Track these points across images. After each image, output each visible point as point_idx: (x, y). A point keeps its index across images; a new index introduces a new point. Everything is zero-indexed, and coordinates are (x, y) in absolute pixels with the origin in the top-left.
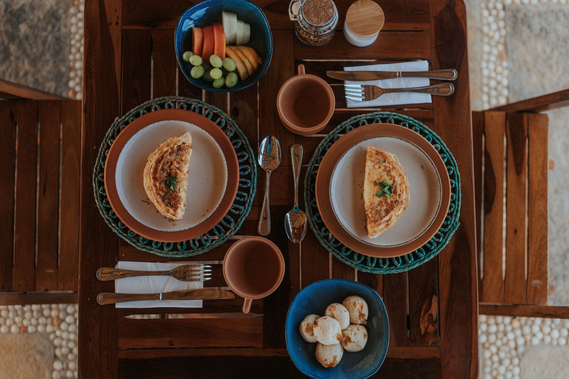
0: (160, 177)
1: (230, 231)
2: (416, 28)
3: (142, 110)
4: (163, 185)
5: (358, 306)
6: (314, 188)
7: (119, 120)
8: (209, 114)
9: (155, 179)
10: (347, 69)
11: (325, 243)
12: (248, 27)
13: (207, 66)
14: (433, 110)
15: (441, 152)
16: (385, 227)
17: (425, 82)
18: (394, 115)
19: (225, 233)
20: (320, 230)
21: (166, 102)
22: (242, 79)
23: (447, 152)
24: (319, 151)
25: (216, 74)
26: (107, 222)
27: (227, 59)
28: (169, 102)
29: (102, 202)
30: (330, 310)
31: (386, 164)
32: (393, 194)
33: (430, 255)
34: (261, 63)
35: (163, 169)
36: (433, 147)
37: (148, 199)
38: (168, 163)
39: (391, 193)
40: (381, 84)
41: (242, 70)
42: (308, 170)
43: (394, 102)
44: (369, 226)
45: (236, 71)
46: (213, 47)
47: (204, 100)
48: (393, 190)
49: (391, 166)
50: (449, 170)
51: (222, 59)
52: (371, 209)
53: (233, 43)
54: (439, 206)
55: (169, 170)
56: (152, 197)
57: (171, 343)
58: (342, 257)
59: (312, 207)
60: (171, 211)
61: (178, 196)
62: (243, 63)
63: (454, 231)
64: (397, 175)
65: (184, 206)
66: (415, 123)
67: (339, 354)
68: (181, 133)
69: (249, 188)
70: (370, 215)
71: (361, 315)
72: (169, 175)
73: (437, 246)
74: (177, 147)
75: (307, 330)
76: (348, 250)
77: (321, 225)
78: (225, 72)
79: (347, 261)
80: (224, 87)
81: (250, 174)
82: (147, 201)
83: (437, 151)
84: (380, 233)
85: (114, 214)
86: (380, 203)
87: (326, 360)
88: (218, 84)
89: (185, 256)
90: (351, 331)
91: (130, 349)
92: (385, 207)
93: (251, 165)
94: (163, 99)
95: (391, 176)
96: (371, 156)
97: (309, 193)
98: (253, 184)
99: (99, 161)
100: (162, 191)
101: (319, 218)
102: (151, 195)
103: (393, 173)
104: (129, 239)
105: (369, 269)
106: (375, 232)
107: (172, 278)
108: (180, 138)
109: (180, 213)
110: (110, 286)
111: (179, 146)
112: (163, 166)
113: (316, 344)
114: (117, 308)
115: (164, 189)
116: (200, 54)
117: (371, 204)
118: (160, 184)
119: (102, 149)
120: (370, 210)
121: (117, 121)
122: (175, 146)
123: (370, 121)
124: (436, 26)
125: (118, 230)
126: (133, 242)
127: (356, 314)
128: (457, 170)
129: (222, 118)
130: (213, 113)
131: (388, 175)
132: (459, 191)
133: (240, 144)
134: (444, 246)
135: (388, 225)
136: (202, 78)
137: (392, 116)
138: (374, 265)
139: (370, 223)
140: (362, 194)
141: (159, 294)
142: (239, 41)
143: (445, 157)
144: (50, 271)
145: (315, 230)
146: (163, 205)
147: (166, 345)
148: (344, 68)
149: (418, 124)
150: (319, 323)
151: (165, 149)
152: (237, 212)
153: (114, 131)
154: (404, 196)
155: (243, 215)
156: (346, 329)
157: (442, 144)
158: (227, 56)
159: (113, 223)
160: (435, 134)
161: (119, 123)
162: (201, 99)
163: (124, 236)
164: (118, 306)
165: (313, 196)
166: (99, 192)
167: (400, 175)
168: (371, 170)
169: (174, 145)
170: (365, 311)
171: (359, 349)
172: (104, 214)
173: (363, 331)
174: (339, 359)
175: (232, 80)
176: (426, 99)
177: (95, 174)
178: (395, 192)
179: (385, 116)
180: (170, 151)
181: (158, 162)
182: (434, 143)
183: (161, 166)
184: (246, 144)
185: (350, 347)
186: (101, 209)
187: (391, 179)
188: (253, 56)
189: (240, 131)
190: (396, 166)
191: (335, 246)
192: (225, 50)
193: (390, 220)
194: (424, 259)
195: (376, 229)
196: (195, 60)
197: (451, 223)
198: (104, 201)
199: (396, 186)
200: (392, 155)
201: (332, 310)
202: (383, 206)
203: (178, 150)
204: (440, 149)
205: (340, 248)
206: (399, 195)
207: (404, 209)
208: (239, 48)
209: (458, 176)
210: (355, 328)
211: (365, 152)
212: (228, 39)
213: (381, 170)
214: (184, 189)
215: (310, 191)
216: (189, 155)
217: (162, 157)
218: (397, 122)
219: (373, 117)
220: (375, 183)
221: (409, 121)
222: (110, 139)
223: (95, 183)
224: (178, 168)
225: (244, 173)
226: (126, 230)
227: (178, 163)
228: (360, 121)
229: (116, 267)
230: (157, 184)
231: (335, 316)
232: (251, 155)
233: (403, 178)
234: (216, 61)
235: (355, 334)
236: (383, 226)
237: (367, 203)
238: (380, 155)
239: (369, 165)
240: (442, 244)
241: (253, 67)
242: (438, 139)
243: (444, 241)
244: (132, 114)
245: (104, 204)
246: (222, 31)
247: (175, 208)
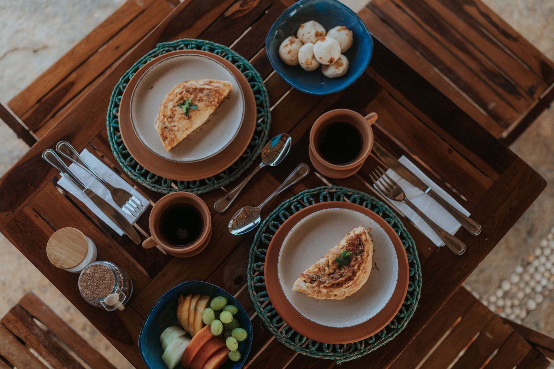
0: (349, 270)
1: (330, 191)
2: (36, 216)
3: (312, 349)
4: (352, 263)
5: (288, 48)
6: (236, 163)
7: (338, 358)
8: (262, 296)
9: (354, 273)
10: (120, 232)
11: (268, 118)
12: (163, 335)
13: (227, 330)
14: (90, 142)
15: (117, 105)
16: (214, 82)
17: (74, 168)
18: (123, 163)
19: (336, 192)
20: (262, 130)
21: (287, 338)
22: (209, 297)
23: (112, 102)
24: (205, 189)
25: (227, 316)
26: (421, 285)
27: (205, 322)
28: (284, 335)
29: (411, 304)
30: (311, 64)
31: (167, 124)
32: (185, 99)
33: (200, 43)
34: (182, 296)
35: (341, 276)
36: (119, 114)
37: (373, 268)
38: (333, 278)
39: (185, 101)
40: (108, 198)
41: (204, 303)
42: (227, 182)
43: (112, 174)
44: (225, 94)
45: (208, 306)
46: (208, 344)
47: (256, 313)
48: (182, 102)
49: (166, 119)
50: (124, 88)
51: (210, 326)
52: (211, 102)
53: (188, 336)
54: (160, 63)
55: (337, 271)
56: (369, 263)
57: (450, 151)
58: (265, 98)
59: (251, 152)
60: (363, 238)
61: (349, 244)
62: (196, 309)
63: (166, 43)
64: (167, 110)
65: (349, 234)
66: (113, 143)
67: (334, 31)
68: (300, 294)
69: (285, 209)
70: (216, 100)
71: (292, 43)
72: (340, 267)
73: (189, 44)
74: (314, 284)
75: (341, 65)
76: (257, 99)
77: (258, 133)
78: (217, 314)
79: (264, 91)
80: (230, 302)
81: (274, 220)
82: (375, 266)
83: (119, 109)
84: (222, 82)
85: (410, 286)
86: (200, 100)
87: (347, 34)
88: (233, 309)
89: (381, 203)
90: (309, 39)
91: (486, 175)
92: (200, 95)
93: (266, 225)
94: (287, 343)
95: (173, 113)
96: (172, 140)
97: (243, 164)
98: (279, 210)
99: (385, 340)
100: (357, 259)
101: (253, 139)
102: (368, 266)
103: (169, 113)
104: (415, 255)
105: (253, 72)
106: (225, 85)
107: (408, 197)
108: (305, 288)
109: (358, 230)
110: (462, 233)
111: (311, 283)
112: (339, 278)
113: (344, 53)
114: (470, 213)
115: (354, 259)
116: (224, 348)
117: (207, 106)
118: (354, 266)
119: (374, 347)
120: (213, 103)
121: (340, 360)
122: (314, 285)
123: (145, 175)
124: (20, 204)
125: (418, 270)
126: (414, 250)
127: (294, 46)
128: (119, 83)
129: (254, 284)
130: (257, 294)
131: (174, 115)
132: (134, 67)
133: (260, 250)
134: (185, 39)
135: (210, 82)
136: (241, 326)
137: (125, 163)
138: (248, 72)
139: (222, 95)
140: (206, 124)
141: (428, 193)
142: (183, 333)
143: (118, 99)
144: (489, 335)
145: (266, 133)
146: (366, 248)
147: (455, 154)
148: (121, 236)
149: (112, 141)
150: (329, 59)
151: (325, 291)
152: (311, 199)
153: (350, 354)
154: (179, 90)
155: (309, 194)
156: (312, 42)
157: (110, 111)
158: (203, 325)
159: (416, 279)
160: (108, 123)
161: (340, 356)
162: (257, 316)
163: (416, 261)
164: (468, 214)
165: (242, 159)
166: (407, 314)
167: (165, 107)
168: (183, 129)
169: (314, 287)
170: (287, 41)
171: (316, 23)
172: (418, 293)
173: (300, 32)
174: (338, 28)
175: (219, 301)
176: (86, 155)
177: (397, 332)
178: (182, 98)
179: (130, 169)
180: (322, 286)
181: (339, 285)
182: (115, 117)
183: (340, 279)
184: (255, 245)
185: (321, 29)
186: (417, 299)
187: (175, 110)
188: (182, 308)
189: (250, 260)
190: (162, 117)
191: (262, 110)
192: (199, 332)
193: (205, 84)
194: (208, 44)
195: (222, 86)
196: (232, 343)
197: (163, 51)
198: (409, 303)
199: (177, 102)
200: (156, 126)
201: (310, 61)
202: (200, 97)
203: (315, 281)
204: (116, 109)
205: (260, 105)
206: (181, 93)
207: (187, 82)
208: (187, 324)
209: (123, 78)
210: (305, 39)
211: (173, 150)
212: (188, 341)
213: (176, 124)
214: (338, 246)
215: (242, 164)
216: (311, 269)
217: (332, 286)
218: (126, 156)
219: (139, 176)
220: (189, 118)
221: (117, 149)
222: (360, 350)
223: (404, 324)
224: (328, 266)
225: (278, 224)
226: (412, 265)
227: (324, 270)
228: (152, 183)
229: (444, 244)
230: (356, 267)
231: (311, 56)
232: (260, 232)
233: (165, 103)
234: (216, 328)
235: (309, 33)
236: (215, 85)
237: (210, 111)
238: (165, 135)
239: (181, 136)
240: (184, 43)
241: (192, 298)
242: (110, 117)
243: (181, 43)
244: (324, 354)
245: (410, 301)
246: (187, 352)
247: (358, 237)
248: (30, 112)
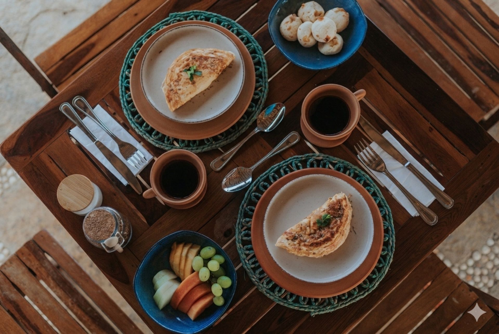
0: (328, 231)
1: (318, 158)
2: (51, 163)
3: (289, 301)
4: (331, 226)
5: (289, 24)
6: (233, 127)
7: (313, 310)
8: (247, 249)
9: (333, 235)
10: (125, 182)
11: (265, 88)
12: (156, 277)
13: (214, 277)
14: (103, 99)
15: (129, 67)
16: (219, 52)
17: (87, 121)
18: (131, 120)
19: (322, 160)
20: (259, 99)
21: (267, 289)
22: (200, 247)
23: (126, 64)
24: (203, 148)
25: (214, 265)
26: (394, 250)
27: (194, 269)
28: (265, 286)
29: (383, 267)
30: (309, 41)
31: (173, 87)
32: (191, 65)
33: (209, 15)
34: (175, 245)
35: (321, 236)
36: (130, 75)
37: (351, 231)
38: (313, 238)
39: (190, 67)
40: (115, 150)
41: (194, 251)
42: (224, 143)
43: (121, 129)
44: (228, 64)
45: (198, 254)
46: (195, 288)
47: (241, 265)
48: (188, 68)
49: (172, 83)
50: (137, 51)
51: (198, 273)
52: (214, 70)
53: (179, 280)
54: (171, 31)
55: (318, 231)
56: (347, 225)
57: (431, 130)
58: (264, 70)
59: (248, 118)
60: (344, 203)
61: (329, 208)
62: (187, 256)
63: (178, 13)
64: (174, 74)
65: (331, 199)
66: (124, 101)
67: (331, 12)
68: (282, 249)
69: (274, 172)
70: (219, 68)
71: (292, 20)
72: (320, 228)
73: (198, 16)
74: (295, 242)
75: (336, 44)
76: (256, 70)
77: (255, 101)
78: (206, 262)
79: (264, 63)
80: (218, 252)
81: (264, 181)
82: (353, 229)
83: (131, 70)
84: (226, 52)
85: (383, 250)
86: (205, 67)
87: (344, 16)
88: (221, 259)
89: (363, 173)
90: (309, 17)
91: (463, 154)
92: (205, 62)
93: (257, 185)
94: (267, 293)
95: (179, 77)
96: (177, 102)
97: (240, 128)
98: (270, 172)
99: (356, 297)
100: (336, 222)
101: (251, 106)
102: (346, 229)
103: (175, 77)
104: (390, 222)
105: (255, 44)
106: (228, 55)
107: (389, 169)
108: (287, 245)
109: (340, 196)
110: (435, 206)
111: (292, 240)
112: (318, 238)
113: (339, 33)
115: (334, 221)
116: (210, 293)
117: (210, 73)
118: (332, 228)
119: (346, 303)
120: (216, 71)
121: (315, 312)
123: (150, 131)
124: (37, 150)
125: (392, 237)
126: (389, 218)
127: (294, 23)
128: (133, 46)
129: (242, 237)
130: (243, 247)
131: (180, 80)
132: (147, 34)
133: (249, 207)
134: (195, 11)
135: (215, 52)
136: (226, 275)
137: (133, 120)
138: (250, 44)
139: (225, 64)
140: (209, 89)
141: (408, 166)
142: (174, 277)
143: (131, 61)
144: (455, 300)
145: (263, 102)
146: (345, 214)
147: (435, 132)
148: (126, 185)
149: (123, 99)
150: (325, 37)
151: (304, 249)
152: (299, 164)
153: (324, 307)
154: (185, 57)
155: (298, 159)
156: (311, 21)
157: (123, 72)
158: (193, 271)
159: (390, 244)
160: (120, 82)
161: (315, 309)
162: (242, 267)
163: (391, 227)
164: (442, 188)
165: (239, 124)
166: (378, 276)
167: (172, 71)
168: (186, 93)
169: (295, 245)
170: (287, 19)
171: (316, 3)
172: (390, 257)
173: (301, 11)
174: (336, 9)
175: (208, 251)
176: (99, 111)
177: (368, 291)
178: (188, 65)
179: (137, 125)
180: (303, 244)
181: (318, 244)
182: (127, 77)
183: (319, 240)
184: (245, 202)
185: (320, 9)
186: (389, 262)
187: (182, 75)
188: (175, 254)
189: (239, 215)
190: (168, 81)
191: (260, 80)
192: (188, 277)
193: (210, 53)
194: (216, 16)
195: (225, 56)
196: (217, 290)
197: (174, 20)
198: (381, 266)
199: (183, 68)
200: (163, 89)
201: (308, 38)
202: (205, 65)
203: (297, 239)
204: (128, 70)
205: (260, 76)
206: (188, 60)
207: (193, 50)
208: (178, 270)
209: (137, 43)
210: (304, 17)
211: (176, 110)
212: (178, 284)
213: (181, 87)
214: (320, 209)
215: (238, 128)
216: (293, 228)
217: (312, 245)
218: (134, 113)
219: (145, 132)
220: (194, 83)
221: (127, 107)
222: (333, 305)
223: (375, 285)
224: (310, 226)
225: (267, 185)
226: (387, 231)
227: (306, 229)
228: (156, 139)
229: (418, 215)
230: (335, 229)
231: (309, 33)
232: (250, 191)
233: (173, 68)
234: (204, 275)
235: (309, 12)
236: (219, 54)
237: (213, 77)
238: (170, 96)
239: (185, 99)
240: (195, 14)
241: (184, 247)
242: (122, 76)
243: (192, 14)
244: (300, 306)
245: (383, 264)
246: (176, 294)
247: (339, 202)
248: (54, 68)
